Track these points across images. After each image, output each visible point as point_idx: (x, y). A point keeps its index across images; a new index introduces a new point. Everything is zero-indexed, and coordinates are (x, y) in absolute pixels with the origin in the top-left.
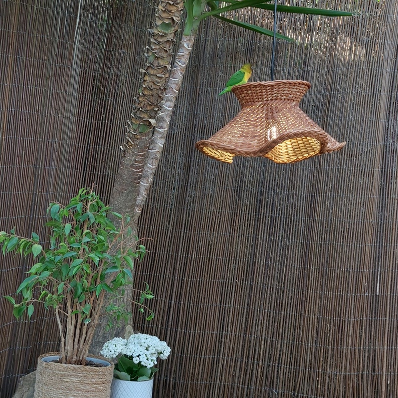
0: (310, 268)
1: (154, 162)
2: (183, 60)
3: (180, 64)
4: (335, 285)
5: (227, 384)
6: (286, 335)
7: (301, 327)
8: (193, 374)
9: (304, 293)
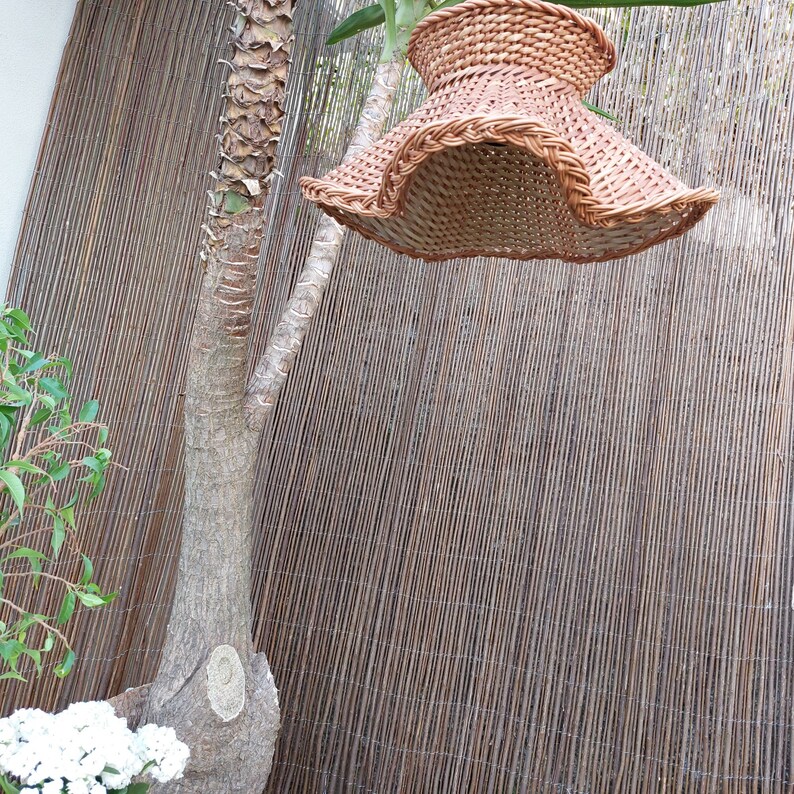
0: (646, 545)
1: (303, 306)
2: (376, 110)
3: (368, 116)
4: (699, 582)
5: (477, 761)
6: (596, 676)
7: (627, 663)
8: (412, 737)
9: (634, 593)
